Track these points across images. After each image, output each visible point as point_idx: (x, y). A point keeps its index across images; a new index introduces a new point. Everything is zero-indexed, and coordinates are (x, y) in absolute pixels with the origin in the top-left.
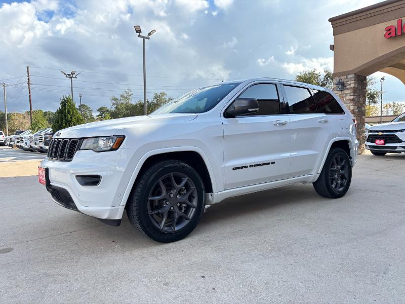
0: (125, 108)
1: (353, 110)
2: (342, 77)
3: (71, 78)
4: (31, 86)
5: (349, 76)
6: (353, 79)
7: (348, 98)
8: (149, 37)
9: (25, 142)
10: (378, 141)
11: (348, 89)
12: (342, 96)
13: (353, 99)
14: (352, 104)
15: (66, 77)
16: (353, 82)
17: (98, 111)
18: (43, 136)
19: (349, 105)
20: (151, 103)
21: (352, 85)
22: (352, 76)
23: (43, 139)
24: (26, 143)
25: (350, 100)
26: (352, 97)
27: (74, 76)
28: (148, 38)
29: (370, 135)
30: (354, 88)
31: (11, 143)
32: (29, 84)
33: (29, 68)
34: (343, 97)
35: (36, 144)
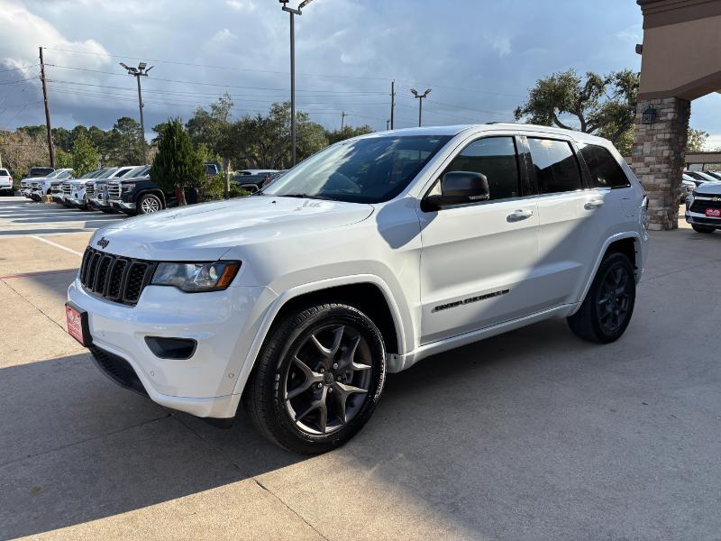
0: (219, 129)
1: (668, 158)
2: (653, 102)
3: (138, 75)
4: (47, 84)
5: (666, 101)
6: (673, 105)
7: (660, 136)
8: (301, 9)
9: (73, 194)
10: (710, 211)
11: (661, 122)
12: (651, 132)
13: (670, 139)
14: (666, 147)
15: (129, 73)
16: (672, 110)
17: (154, 130)
18: (120, 186)
19: (662, 148)
20: (265, 122)
21: (670, 116)
22: (672, 99)
23: (120, 190)
24: (76, 195)
25: (665, 140)
26: (668, 136)
27: (144, 72)
28: (299, 13)
29: (696, 201)
30: (672, 120)
31: (34, 193)
32: (43, 81)
33: (43, 50)
34: (653, 135)
35: (100, 197)
